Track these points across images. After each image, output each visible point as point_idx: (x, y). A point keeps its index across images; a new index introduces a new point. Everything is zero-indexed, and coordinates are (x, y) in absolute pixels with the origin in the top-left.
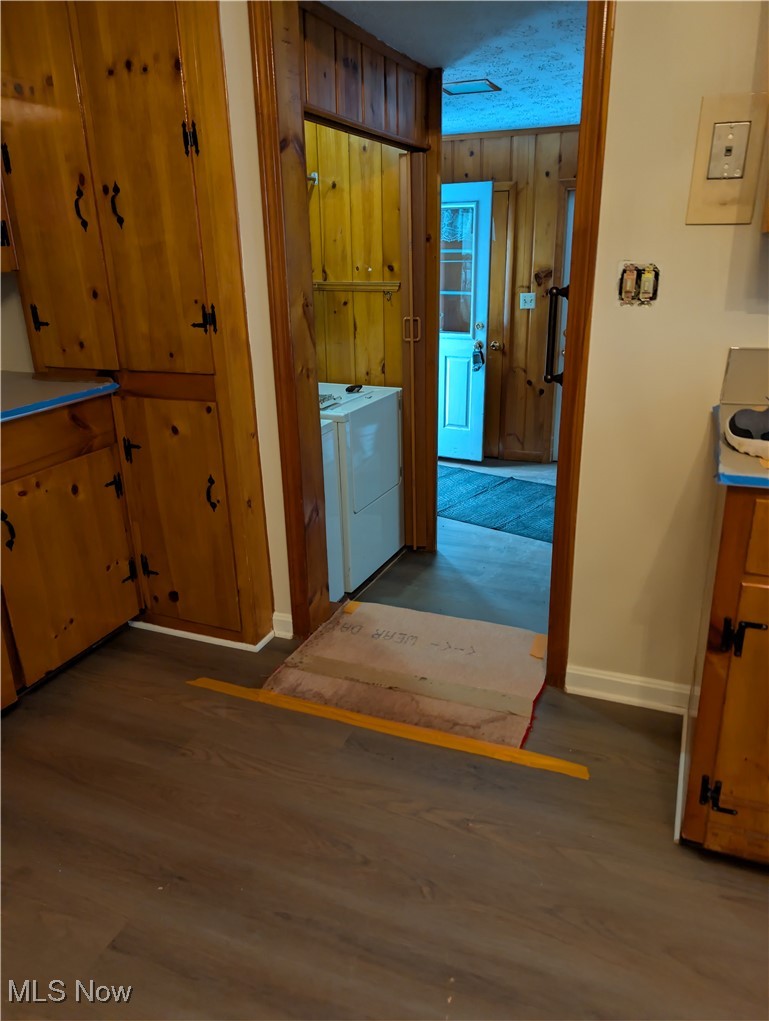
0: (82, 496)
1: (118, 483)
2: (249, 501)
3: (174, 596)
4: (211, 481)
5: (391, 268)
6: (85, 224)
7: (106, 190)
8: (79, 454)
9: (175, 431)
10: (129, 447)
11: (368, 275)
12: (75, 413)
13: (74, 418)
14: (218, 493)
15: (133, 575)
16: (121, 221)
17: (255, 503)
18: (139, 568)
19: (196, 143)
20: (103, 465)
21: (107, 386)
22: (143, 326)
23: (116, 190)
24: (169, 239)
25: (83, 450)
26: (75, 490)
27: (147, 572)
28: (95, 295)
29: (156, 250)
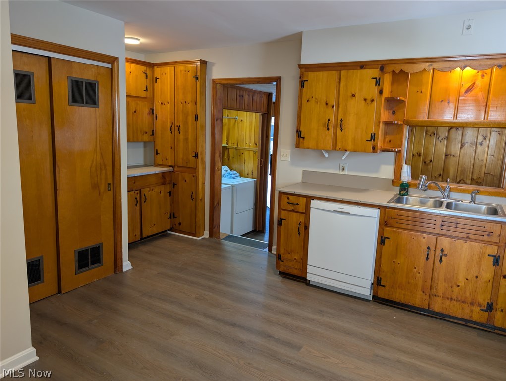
0: (162, 194)
1: (170, 193)
2: (201, 200)
3: (180, 224)
4: (192, 193)
5: (256, 144)
6: (172, 133)
7: (177, 126)
8: (162, 184)
9: (186, 181)
10: (174, 184)
11: (250, 146)
12: (163, 174)
13: (162, 176)
14: (194, 196)
15: (170, 218)
16: (180, 133)
17: (203, 200)
18: (173, 216)
19: (198, 119)
20: (168, 188)
21: (171, 169)
22: (181, 156)
23: (180, 126)
24: (190, 137)
25: (164, 183)
26: (160, 193)
27: (174, 217)
28: (172, 148)
29: (186, 140)
